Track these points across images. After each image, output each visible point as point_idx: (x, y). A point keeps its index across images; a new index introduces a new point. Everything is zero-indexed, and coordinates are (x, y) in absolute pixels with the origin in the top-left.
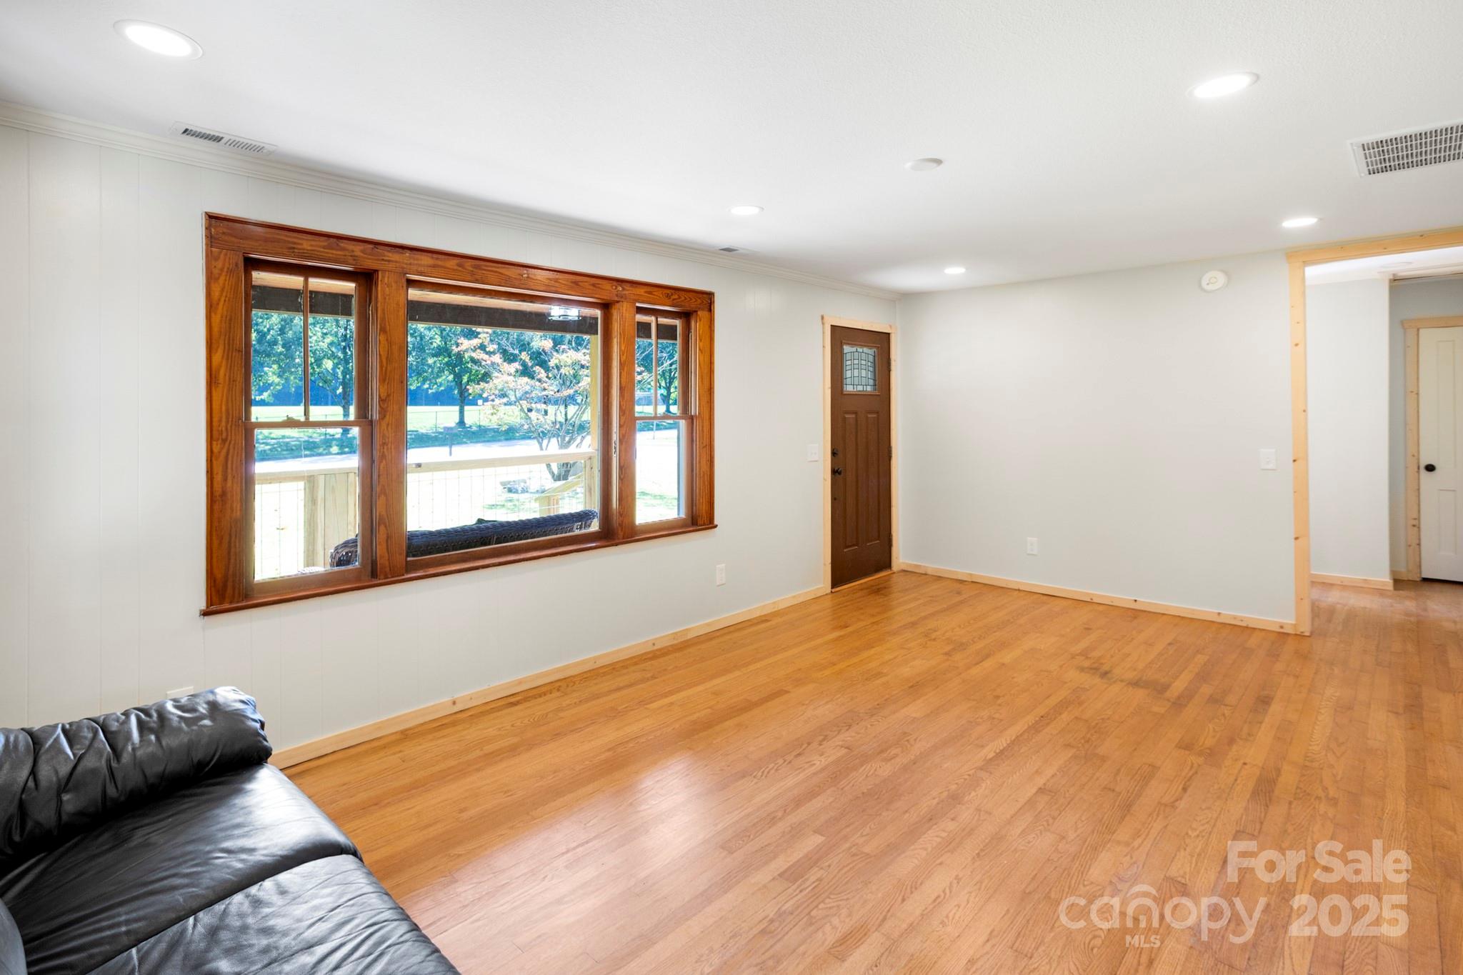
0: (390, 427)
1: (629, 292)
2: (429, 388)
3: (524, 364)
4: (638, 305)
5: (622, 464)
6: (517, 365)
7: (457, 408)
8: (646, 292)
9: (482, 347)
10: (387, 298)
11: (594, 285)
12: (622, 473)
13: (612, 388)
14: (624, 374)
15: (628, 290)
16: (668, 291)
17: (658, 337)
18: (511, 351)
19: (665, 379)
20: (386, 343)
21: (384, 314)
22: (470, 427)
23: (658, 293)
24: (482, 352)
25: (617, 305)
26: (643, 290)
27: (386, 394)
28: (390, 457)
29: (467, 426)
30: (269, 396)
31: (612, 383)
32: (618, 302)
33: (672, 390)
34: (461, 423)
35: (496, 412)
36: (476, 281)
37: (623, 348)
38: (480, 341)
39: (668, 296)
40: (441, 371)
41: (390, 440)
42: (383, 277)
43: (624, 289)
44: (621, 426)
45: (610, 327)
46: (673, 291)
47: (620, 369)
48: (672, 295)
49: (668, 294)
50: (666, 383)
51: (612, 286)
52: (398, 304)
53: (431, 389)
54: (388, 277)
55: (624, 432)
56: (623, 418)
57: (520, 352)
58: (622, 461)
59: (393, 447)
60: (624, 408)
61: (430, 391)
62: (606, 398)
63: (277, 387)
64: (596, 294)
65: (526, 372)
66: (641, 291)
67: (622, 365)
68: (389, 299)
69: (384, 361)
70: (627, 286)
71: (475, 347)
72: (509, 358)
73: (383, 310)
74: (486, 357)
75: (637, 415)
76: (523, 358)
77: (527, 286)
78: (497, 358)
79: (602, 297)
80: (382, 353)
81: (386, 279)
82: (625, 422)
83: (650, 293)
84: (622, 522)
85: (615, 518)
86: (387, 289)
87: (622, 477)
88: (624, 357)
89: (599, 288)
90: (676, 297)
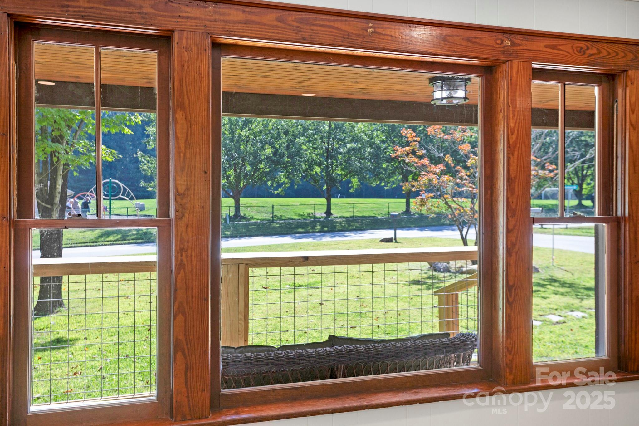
0: (189, 229)
1: (521, 47)
2: (385, 186)
3: (447, 165)
4: (535, 65)
5: (511, 283)
6: (441, 167)
7: (404, 200)
8: (546, 46)
9: (413, 153)
10: (186, 64)
11: (468, 40)
12: (511, 296)
13: (497, 178)
14: (514, 159)
15: (519, 45)
16: (582, 44)
17: (565, 125)
18: (437, 155)
19: (578, 177)
20: (184, 122)
21: (182, 86)
22: (414, 214)
23: (567, 46)
24: (413, 156)
25: (505, 67)
26: (542, 44)
27: (184, 187)
28: (190, 267)
29: (412, 213)
30: (282, 191)
31: (497, 172)
32: (505, 62)
33: (584, 186)
34: (408, 211)
35: (424, 203)
36: (303, 41)
37: (512, 125)
38: (412, 148)
39: (581, 51)
40: (393, 173)
41: (190, 245)
42: (180, 39)
43: (513, 44)
44: (508, 231)
45: (495, 97)
46: (589, 44)
47: (508, 154)
48: (588, 49)
49: (582, 48)
50: (578, 180)
51: (495, 40)
52: (199, 73)
53: (386, 187)
54: (187, 39)
55: (514, 239)
56: (512, 221)
57: (445, 155)
58: (511, 279)
59: (193, 254)
60: (514, 207)
61: (386, 188)
62: (489, 192)
63: (287, 185)
64: (472, 52)
65: (449, 171)
66: (540, 44)
67: (510, 148)
68: (188, 66)
69: (182, 145)
70: (518, 39)
71: (407, 152)
72: (435, 161)
73: (181, 80)
74: (416, 160)
75: (532, 215)
76: (447, 160)
77: (373, 45)
78: (426, 161)
79: (485, 56)
80: (179, 135)
81: (184, 41)
82: (515, 226)
83: (554, 47)
84: (512, 361)
85: (501, 355)
86: (186, 54)
87: (511, 300)
88: (514, 137)
89: (477, 43)
90: (594, 51)
